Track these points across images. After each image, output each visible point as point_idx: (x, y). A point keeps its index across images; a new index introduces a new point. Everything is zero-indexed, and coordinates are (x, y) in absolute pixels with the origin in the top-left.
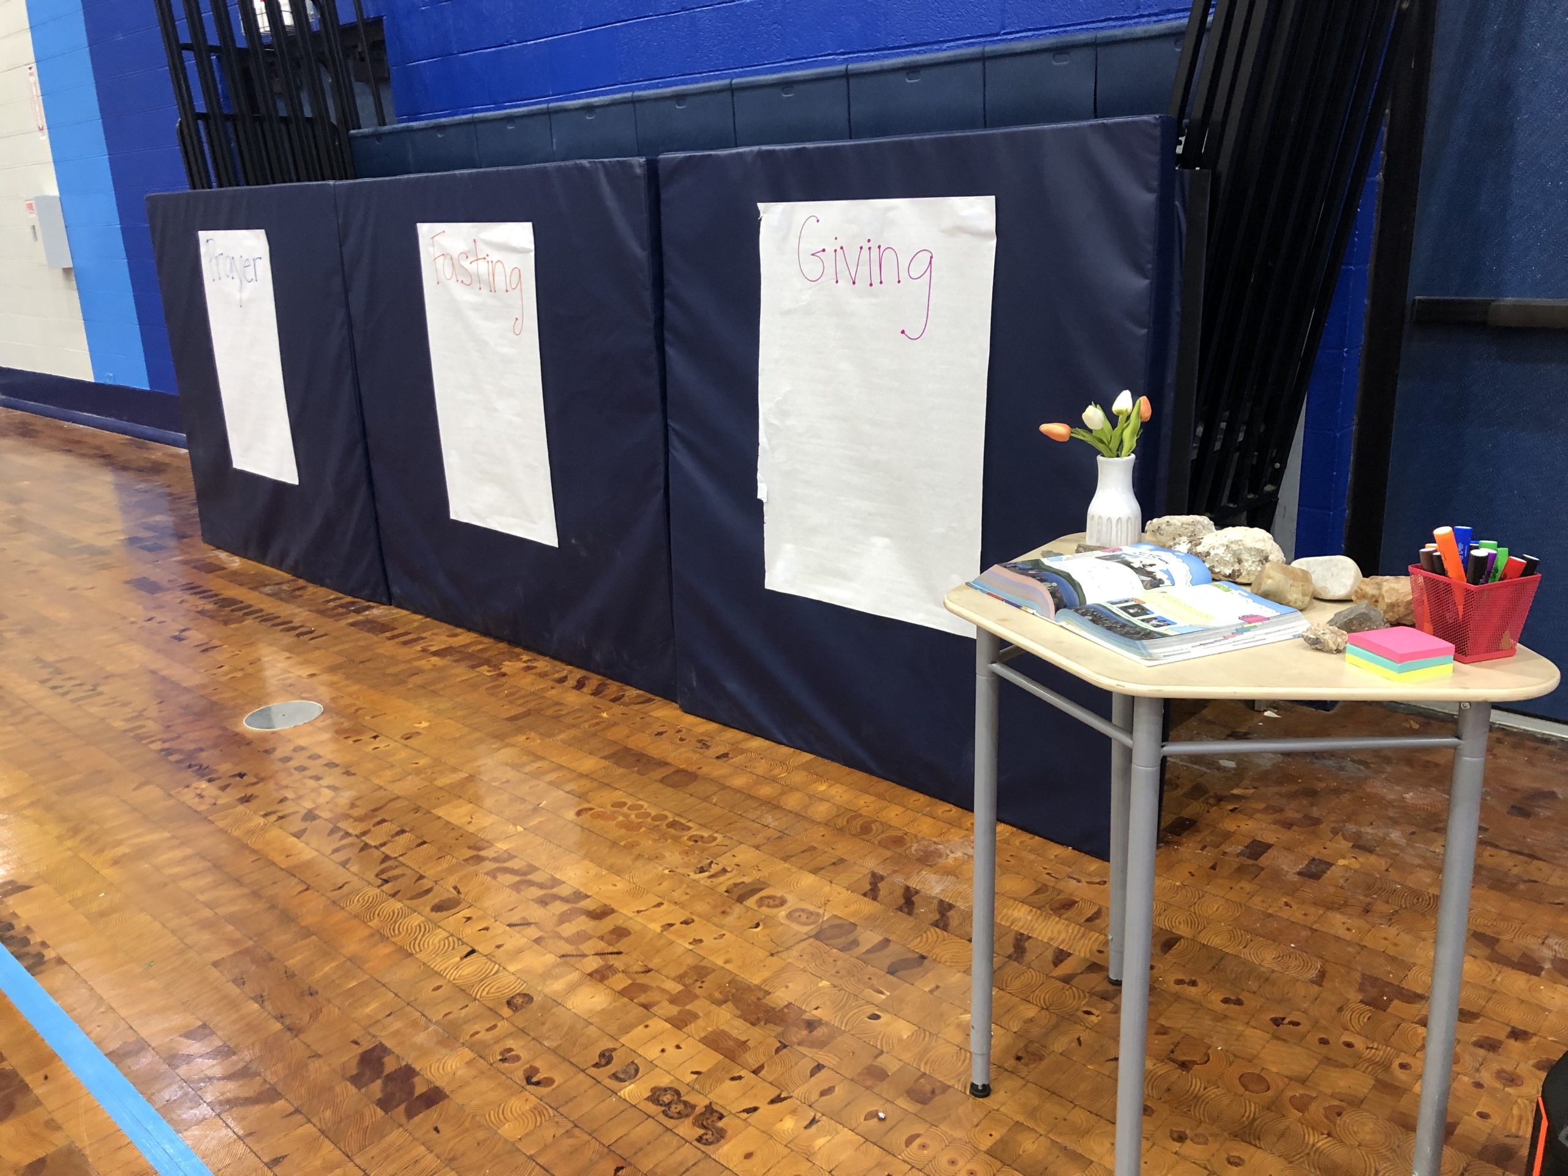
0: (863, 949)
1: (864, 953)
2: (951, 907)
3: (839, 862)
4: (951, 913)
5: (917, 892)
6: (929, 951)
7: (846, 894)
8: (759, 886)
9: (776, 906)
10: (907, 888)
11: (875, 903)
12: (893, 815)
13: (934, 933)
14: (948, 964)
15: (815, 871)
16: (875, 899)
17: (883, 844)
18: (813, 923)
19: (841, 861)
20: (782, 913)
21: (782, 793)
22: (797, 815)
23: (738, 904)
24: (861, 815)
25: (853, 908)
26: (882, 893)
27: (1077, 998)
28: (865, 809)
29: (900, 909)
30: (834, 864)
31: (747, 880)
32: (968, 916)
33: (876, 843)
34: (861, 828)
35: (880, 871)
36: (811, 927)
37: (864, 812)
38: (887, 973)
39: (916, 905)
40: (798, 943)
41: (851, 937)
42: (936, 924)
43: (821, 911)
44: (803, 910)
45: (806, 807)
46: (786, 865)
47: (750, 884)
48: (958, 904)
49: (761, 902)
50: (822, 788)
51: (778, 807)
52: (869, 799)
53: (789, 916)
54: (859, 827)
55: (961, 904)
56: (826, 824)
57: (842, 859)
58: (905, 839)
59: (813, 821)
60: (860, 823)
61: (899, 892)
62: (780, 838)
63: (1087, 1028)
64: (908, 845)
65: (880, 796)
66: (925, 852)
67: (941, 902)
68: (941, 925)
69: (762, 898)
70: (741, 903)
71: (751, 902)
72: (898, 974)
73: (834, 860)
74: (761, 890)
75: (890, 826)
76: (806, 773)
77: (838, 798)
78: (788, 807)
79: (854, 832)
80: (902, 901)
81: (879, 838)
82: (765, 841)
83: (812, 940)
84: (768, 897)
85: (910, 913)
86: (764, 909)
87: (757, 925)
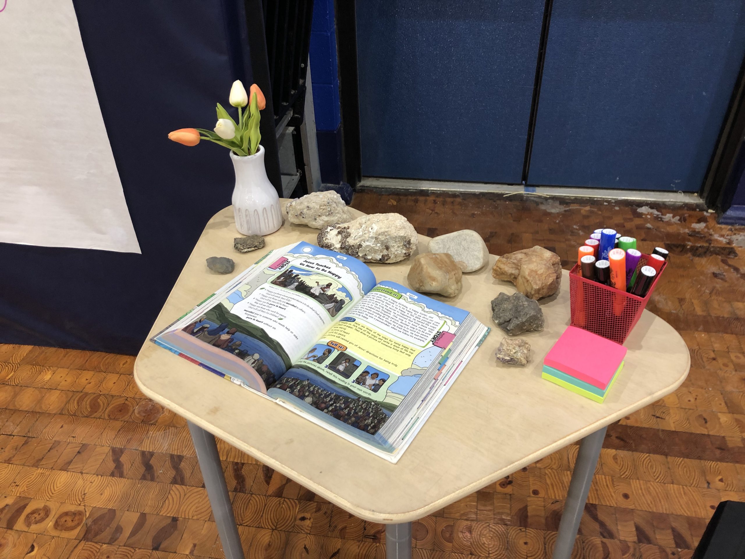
0: (127, 532)
1: (129, 538)
2: (180, 458)
3: (82, 449)
4: (183, 464)
5: (152, 454)
6: (178, 511)
7: (97, 480)
8: (22, 504)
9: (42, 520)
10: (143, 453)
11: (123, 480)
12: (111, 384)
13: (177, 489)
14: (195, 518)
15: (65, 468)
16: (121, 476)
17: (113, 417)
18: (78, 524)
19: (84, 447)
20: (50, 523)
21: (15, 395)
22: (34, 413)
23: (9, 531)
24: (86, 394)
25: (107, 493)
26: (126, 467)
27: (291, 508)
28: (88, 386)
29: (144, 478)
30: (79, 452)
31: (10, 501)
32: (195, 463)
33: (107, 417)
34: (91, 407)
35: (118, 445)
36: (79, 528)
37: (89, 389)
38: (153, 550)
39: (155, 468)
40: (72, 552)
41: (114, 525)
42: (175, 481)
43: (81, 508)
44: (66, 514)
45: (39, 401)
46: (40, 471)
47: (14, 504)
48: (184, 454)
49: (28, 522)
50: (47, 376)
51: (15, 411)
52: (88, 375)
53: (57, 525)
54: (88, 406)
55: (186, 453)
56: (61, 414)
57: (84, 445)
58: (128, 405)
59: (49, 414)
60: (88, 402)
61: (138, 459)
62: (26, 443)
63: (307, 533)
64: (131, 409)
65: (96, 369)
66: (146, 411)
67: (172, 456)
68: (179, 479)
69: (28, 516)
70: (11, 529)
71: (20, 525)
72: (162, 546)
73: (78, 449)
74: (25, 507)
75: (113, 396)
76: (30, 367)
77: (63, 383)
78: (24, 408)
79: (86, 413)
80: (143, 469)
81: (107, 412)
82: (14, 452)
83: (83, 543)
84: (33, 512)
85: (152, 479)
86: (34, 527)
87: (33, 547)
